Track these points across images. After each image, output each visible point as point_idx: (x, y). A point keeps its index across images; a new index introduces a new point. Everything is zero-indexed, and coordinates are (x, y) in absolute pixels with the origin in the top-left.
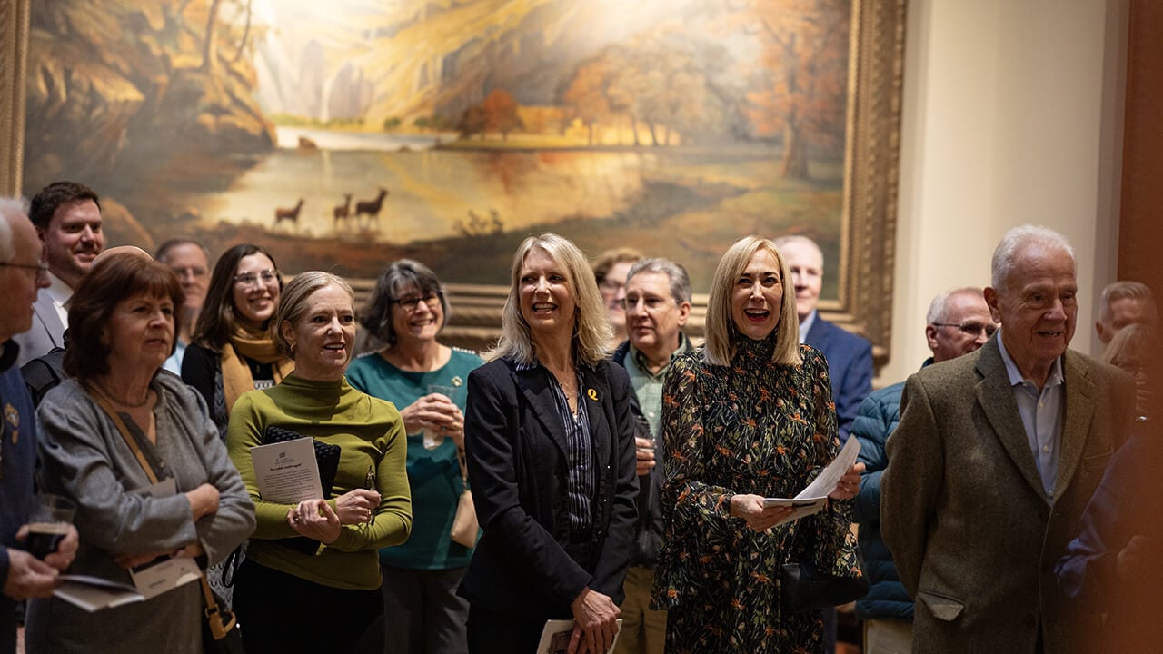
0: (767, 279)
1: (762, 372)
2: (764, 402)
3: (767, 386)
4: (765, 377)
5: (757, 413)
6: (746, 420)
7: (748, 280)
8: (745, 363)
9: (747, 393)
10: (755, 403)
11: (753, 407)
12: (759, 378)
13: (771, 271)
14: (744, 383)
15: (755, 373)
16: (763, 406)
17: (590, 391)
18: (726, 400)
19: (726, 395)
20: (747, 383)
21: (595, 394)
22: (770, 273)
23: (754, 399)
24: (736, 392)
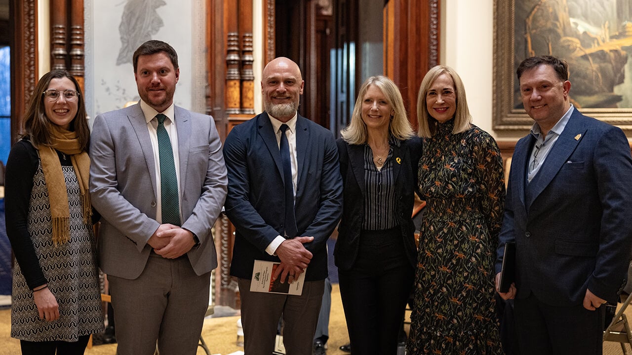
0: (446, 92)
7: (434, 93)
13: (447, 87)
17: (397, 159)
21: (400, 160)
22: (447, 89)
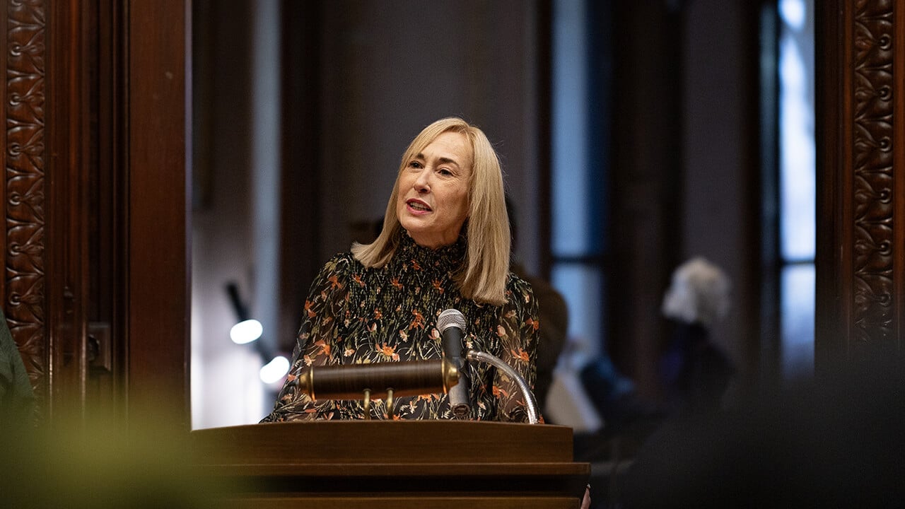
1: (424, 291)
2: (414, 329)
3: (424, 310)
4: (427, 298)
5: (401, 340)
6: (381, 347)
8: (406, 275)
9: (396, 314)
10: (402, 327)
11: (398, 332)
12: (417, 298)
14: (396, 299)
15: (413, 290)
16: (411, 333)
18: (370, 317)
19: (371, 311)
20: (399, 301)
23: (401, 321)
24: (384, 309)
